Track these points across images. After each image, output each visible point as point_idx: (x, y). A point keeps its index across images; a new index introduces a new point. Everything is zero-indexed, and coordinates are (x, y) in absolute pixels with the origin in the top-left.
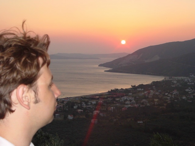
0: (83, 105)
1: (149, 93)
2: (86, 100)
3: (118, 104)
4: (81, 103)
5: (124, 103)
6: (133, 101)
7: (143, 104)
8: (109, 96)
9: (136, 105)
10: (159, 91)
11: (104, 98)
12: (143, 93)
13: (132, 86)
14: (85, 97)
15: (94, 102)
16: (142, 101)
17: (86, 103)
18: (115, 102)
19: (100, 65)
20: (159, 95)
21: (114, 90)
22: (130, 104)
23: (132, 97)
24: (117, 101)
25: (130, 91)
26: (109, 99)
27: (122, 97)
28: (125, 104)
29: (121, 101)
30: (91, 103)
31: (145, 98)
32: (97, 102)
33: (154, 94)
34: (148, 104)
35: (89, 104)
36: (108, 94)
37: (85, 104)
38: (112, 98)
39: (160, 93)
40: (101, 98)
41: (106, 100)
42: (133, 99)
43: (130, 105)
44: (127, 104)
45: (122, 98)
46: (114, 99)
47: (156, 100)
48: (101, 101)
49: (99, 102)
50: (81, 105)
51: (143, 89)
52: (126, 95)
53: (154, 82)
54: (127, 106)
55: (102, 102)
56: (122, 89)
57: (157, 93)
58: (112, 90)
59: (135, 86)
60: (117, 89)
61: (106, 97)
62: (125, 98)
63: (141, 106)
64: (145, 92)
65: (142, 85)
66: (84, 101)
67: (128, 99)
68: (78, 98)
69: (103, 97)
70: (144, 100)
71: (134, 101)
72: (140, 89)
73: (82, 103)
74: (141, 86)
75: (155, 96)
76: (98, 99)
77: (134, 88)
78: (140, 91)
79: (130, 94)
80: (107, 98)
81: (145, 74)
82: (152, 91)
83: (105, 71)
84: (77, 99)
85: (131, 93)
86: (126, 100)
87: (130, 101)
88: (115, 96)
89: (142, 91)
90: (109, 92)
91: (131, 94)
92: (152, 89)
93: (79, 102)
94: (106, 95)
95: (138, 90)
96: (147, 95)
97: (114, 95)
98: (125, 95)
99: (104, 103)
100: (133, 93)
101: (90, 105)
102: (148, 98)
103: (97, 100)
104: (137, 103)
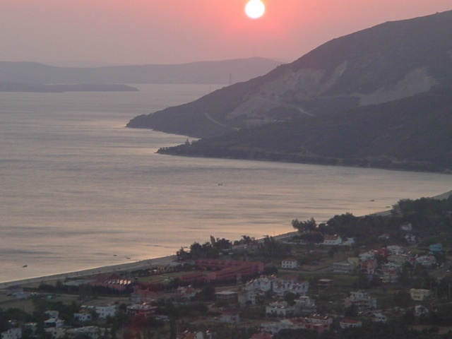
0: (53, 325)
1: (382, 259)
2: (67, 299)
3: (226, 318)
4: (39, 317)
5: (256, 311)
6: (306, 300)
7: (351, 313)
8: (180, 275)
9: (317, 322)
10: (434, 248)
11: (156, 288)
12: (352, 261)
13: (296, 224)
14: (59, 283)
15: (107, 310)
16: (348, 302)
17: (68, 315)
18: (211, 307)
19: (138, 122)
20: (434, 266)
21: (206, 247)
22: (289, 316)
23: (301, 279)
24: (223, 302)
25: (288, 248)
26: (182, 290)
27: (246, 279)
28: (262, 315)
29: (241, 299)
30: (94, 315)
31: (365, 282)
32: (123, 307)
33: (407, 265)
34: (379, 316)
35: (83, 317)
36: (179, 269)
37: (59, 322)
38: (196, 285)
39: (439, 257)
40: (143, 287)
41: (168, 296)
42: (302, 289)
43: (286, 323)
44: (274, 317)
45: (249, 287)
46: (209, 294)
47: (418, 294)
48: (142, 304)
49: (134, 307)
50: (41, 327)
51: (350, 241)
52: (268, 272)
53: (404, 205)
54: (272, 327)
55: (145, 306)
56: (247, 240)
57: (423, 260)
58: (195, 247)
59: (311, 225)
60: (224, 243)
61: (166, 280)
62: (264, 284)
63: (343, 325)
64: (364, 256)
65: (348, 218)
66: (57, 306)
67: (280, 292)
68: (26, 289)
69: (155, 280)
70: (358, 295)
71: (310, 302)
72: (338, 241)
73: (48, 317)
74: (343, 224)
75: (412, 276)
76: (128, 291)
77: (309, 232)
78: (335, 248)
79: (285, 264)
80: (176, 284)
81: (364, 164)
82: (396, 249)
83: (161, 151)
84: (21, 294)
85: (291, 258)
86: (270, 296)
87: (290, 298)
88: (212, 276)
89: (347, 248)
90: (181, 254)
91: (294, 264)
92: (399, 240)
93: (29, 308)
94: (169, 270)
95: (327, 242)
96: (371, 270)
97: (209, 269)
98: (261, 268)
99: (159, 312)
100: (302, 262)
101: (86, 324)
102: (376, 283)
103: (123, 300)
104: (322, 312)
